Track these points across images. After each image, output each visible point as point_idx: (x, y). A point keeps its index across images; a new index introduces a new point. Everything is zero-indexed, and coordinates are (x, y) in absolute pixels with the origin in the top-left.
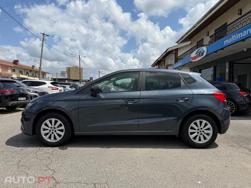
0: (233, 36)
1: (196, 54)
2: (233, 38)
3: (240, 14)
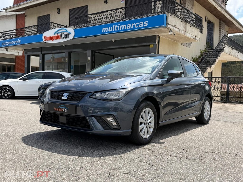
0: (115, 26)
1: (54, 34)
2: (115, 28)
3: (106, 2)
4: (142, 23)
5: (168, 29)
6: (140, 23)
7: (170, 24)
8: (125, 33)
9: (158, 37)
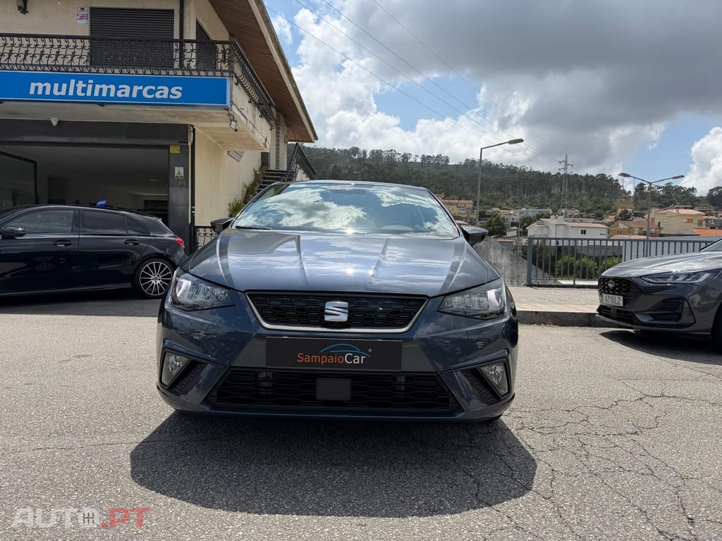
0: (76, 83)
2: (76, 87)
3: (24, 10)
4: (166, 89)
5: (230, 115)
6: (159, 88)
7: (235, 105)
8: (107, 107)
9: (192, 130)
